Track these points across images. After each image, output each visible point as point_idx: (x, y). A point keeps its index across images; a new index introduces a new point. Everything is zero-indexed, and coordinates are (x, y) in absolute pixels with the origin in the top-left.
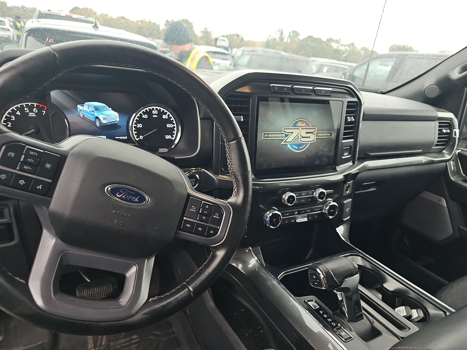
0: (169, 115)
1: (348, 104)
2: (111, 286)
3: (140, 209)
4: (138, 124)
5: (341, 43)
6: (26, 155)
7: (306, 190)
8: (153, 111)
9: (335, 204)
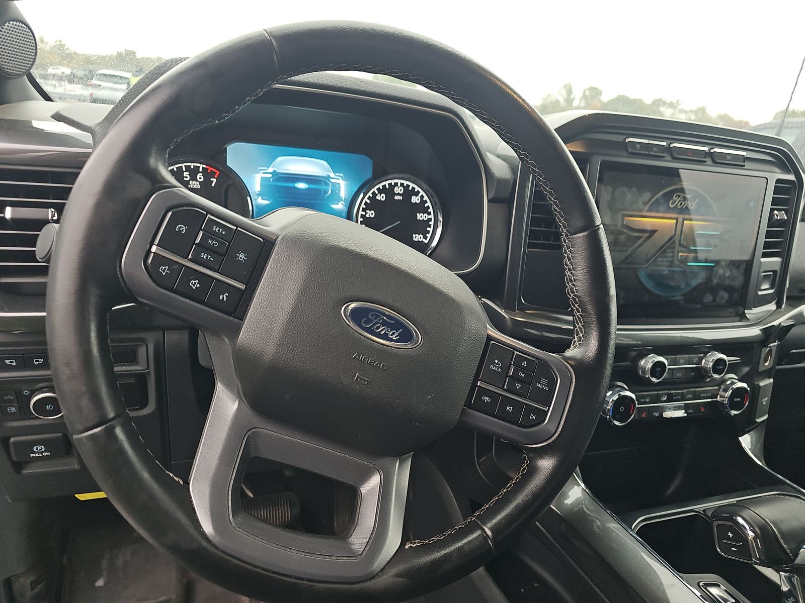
0: (422, 197)
1: (776, 185)
2: (289, 509)
3: (402, 355)
4: (367, 211)
5: (680, 107)
6: (206, 232)
7: (688, 354)
8: (396, 188)
9: (745, 385)
